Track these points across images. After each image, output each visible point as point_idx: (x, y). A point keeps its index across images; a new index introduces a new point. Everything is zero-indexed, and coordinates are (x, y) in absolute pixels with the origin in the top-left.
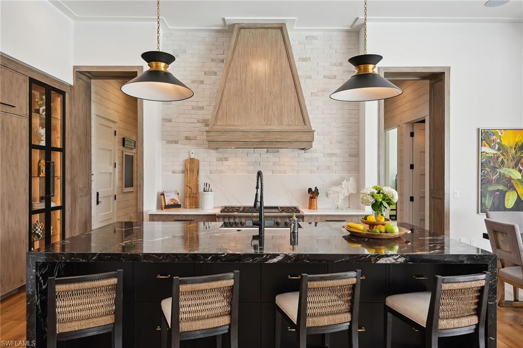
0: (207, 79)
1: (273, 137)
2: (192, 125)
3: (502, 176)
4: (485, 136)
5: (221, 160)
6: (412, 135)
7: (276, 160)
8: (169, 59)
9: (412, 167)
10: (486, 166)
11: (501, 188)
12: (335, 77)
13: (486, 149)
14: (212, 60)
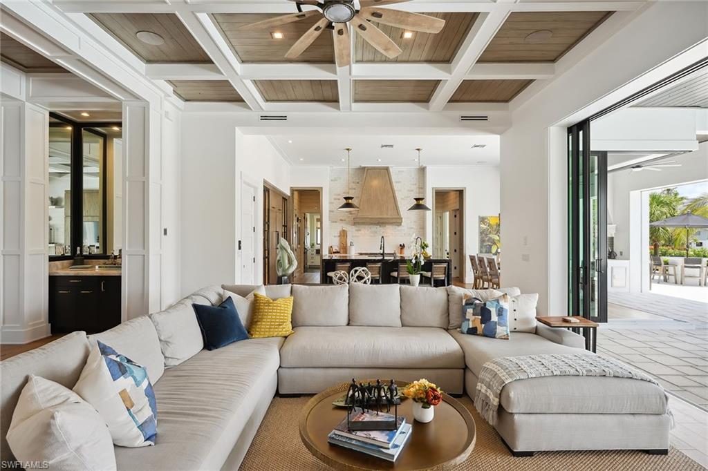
1: (383, 221)
3: (490, 238)
4: (482, 220)
6: (456, 216)
9: (455, 234)
10: (483, 234)
11: (490, 243)
13: (483, 226)
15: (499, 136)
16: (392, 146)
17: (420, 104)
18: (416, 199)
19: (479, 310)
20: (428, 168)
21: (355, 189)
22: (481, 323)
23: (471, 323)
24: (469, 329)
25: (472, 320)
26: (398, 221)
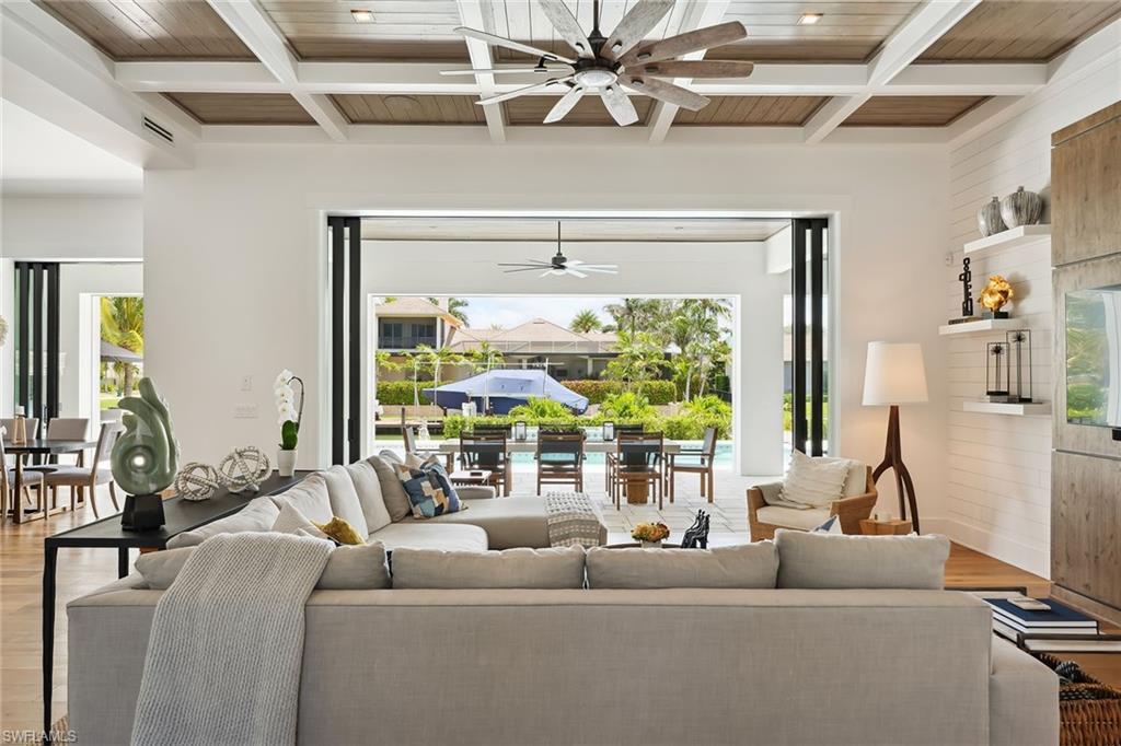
22: (445, 496)
23: (434, 500)
24: (435, 508)
25: (433, 494)
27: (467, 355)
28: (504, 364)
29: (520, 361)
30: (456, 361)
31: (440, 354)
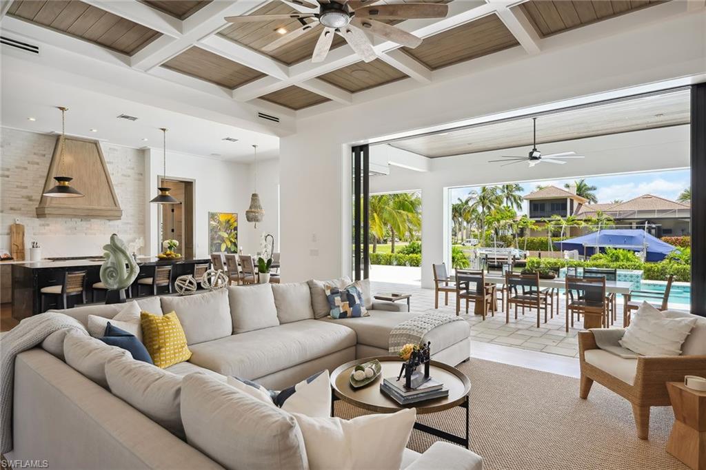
0: (30, 167)
1: (94, 213)
2: (18, 199)
3: (220, 236)
4: (212, 216)
5: (43, 225)
6: (173, 211)
7: (88, 226)
8: (68, 179)
9: (173, 231)
10: (213, 230)
11: (219, 242)
12: (129, 176)
13: (212, 222)
14: (35, 154)
15: (278, 138)
16: (134, 119)
17: (224, 88)
18: (161, 189)
19: (345, 297)
20: (152, 151)
21: (38, 164)
22: (350, 307)
23: (341, 308)
24: (340, 314)
25: (341, 305)
26: (116, 214)
27: (585, 221)
28: (614, 226)
29: (631, 224)
30: (578, 224)
31: (568, 221)
